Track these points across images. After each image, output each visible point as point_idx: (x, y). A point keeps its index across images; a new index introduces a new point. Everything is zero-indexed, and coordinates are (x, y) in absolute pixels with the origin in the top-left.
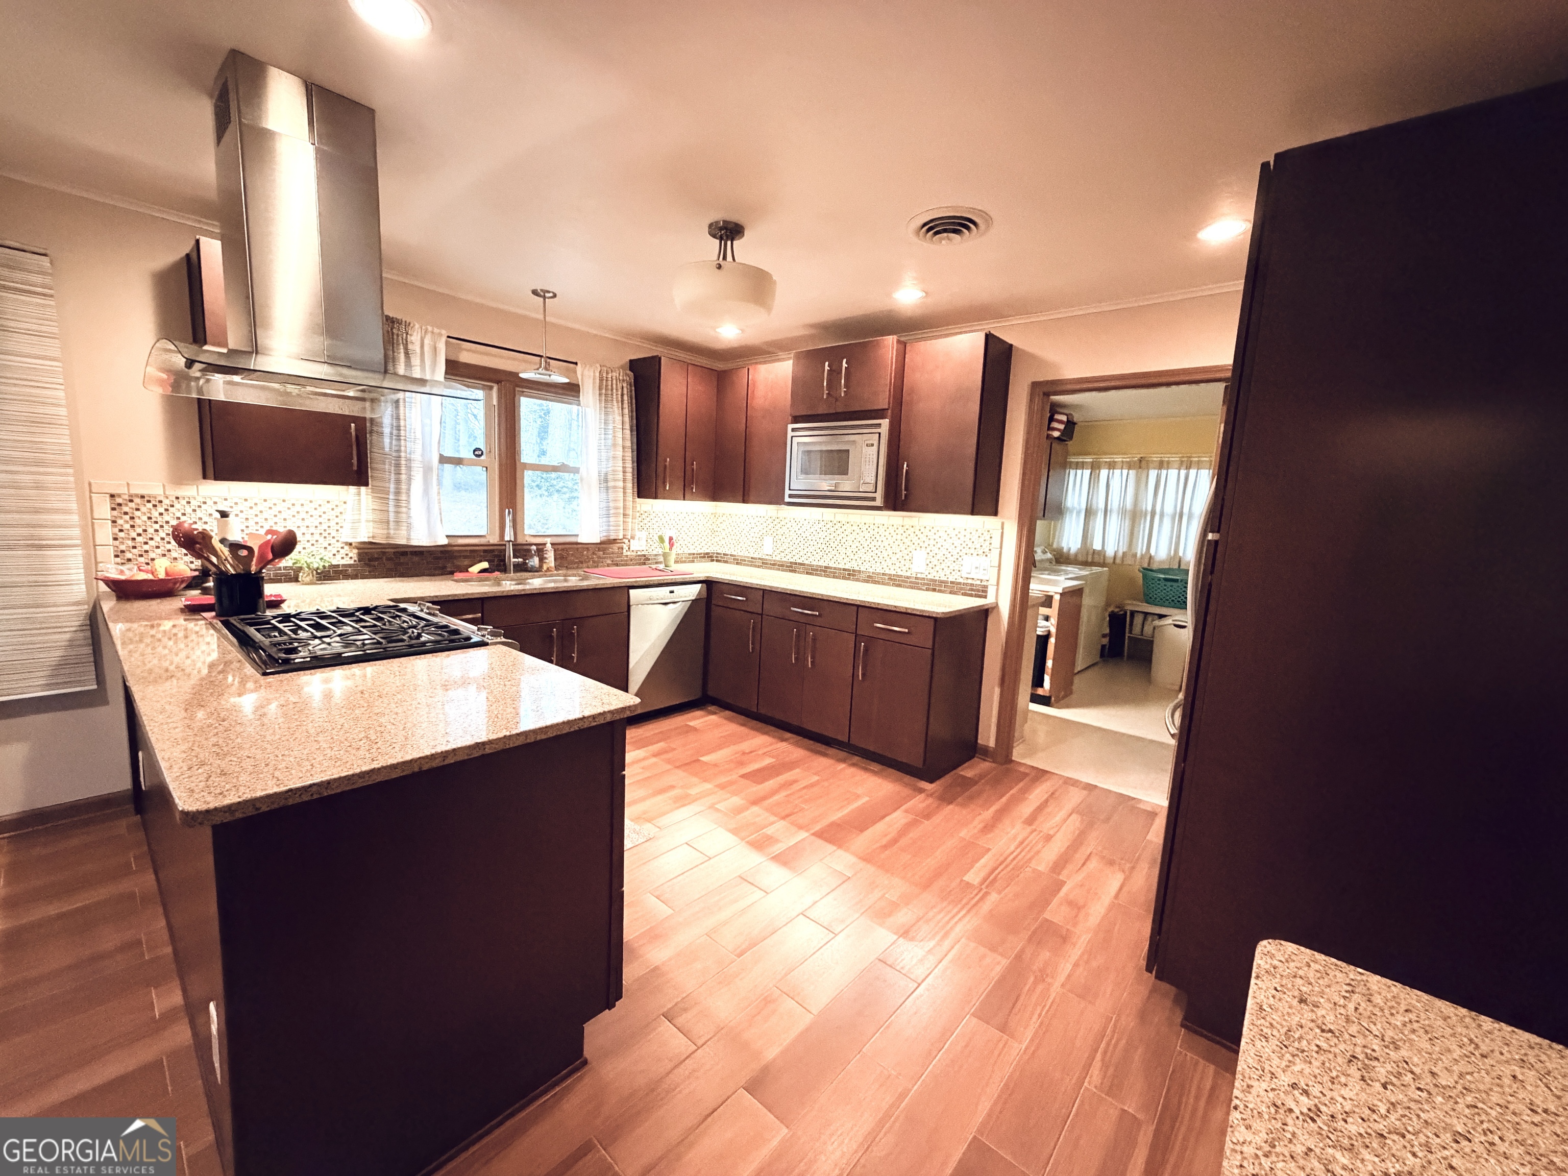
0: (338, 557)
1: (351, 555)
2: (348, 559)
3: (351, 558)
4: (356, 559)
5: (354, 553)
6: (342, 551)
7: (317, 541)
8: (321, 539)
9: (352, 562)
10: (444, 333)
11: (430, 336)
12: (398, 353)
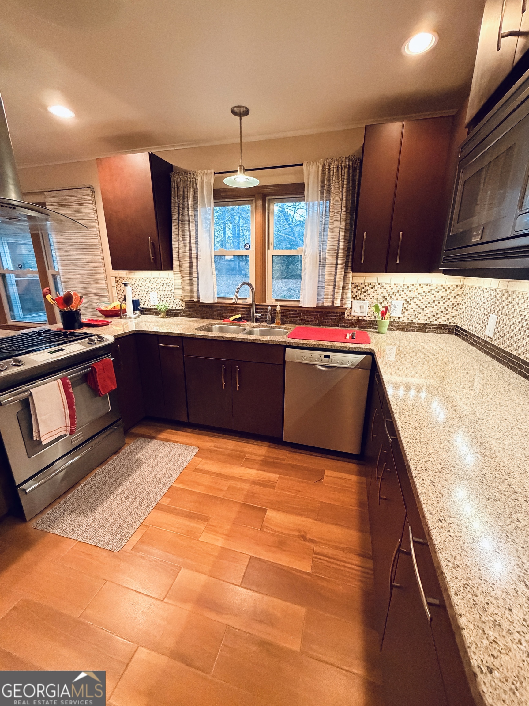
0: (178, 306)
1: (183, 305)
2: (182, 307)
6: (180, 303)
7: (171, 298)
9: (183, 309)
10: (213, 171)
11: (206, 176)
12: (190, 192)
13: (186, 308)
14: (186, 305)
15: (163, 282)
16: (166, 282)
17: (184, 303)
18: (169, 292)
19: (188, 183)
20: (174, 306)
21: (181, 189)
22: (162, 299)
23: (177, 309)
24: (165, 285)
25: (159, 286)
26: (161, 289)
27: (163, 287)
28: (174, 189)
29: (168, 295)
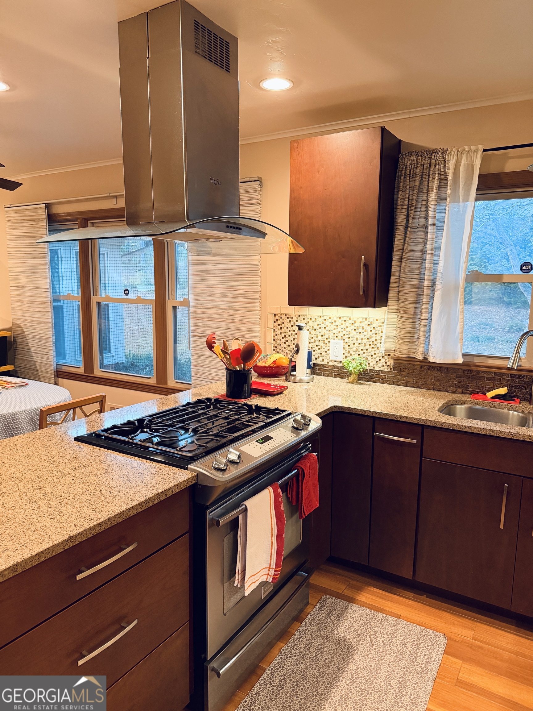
0: (380, 365)
1: (388, 364)
2: (386, 367)
3: (388, 366)
4: (392, 367)
5: (391, 362)
6: (383, 360)
7: (367, 350)
8: (370, 350)
9: (389, 370)
10: (481, 148)
11: (467, 156)
12: (433, 182)
13: (394, 369)
14: (394, 364)
15: (358, 324)
16: (363, 325)
17: (392, 361)
18: (365, 341)
19: (432, 167)
20: (372, 365)
21: (418, 178)
22: (351, 352)
23: (377, 368)
24: (360, 330)
25: (349, 330)
26: (351, 335)
27: (355, 333)
28: (405, 178)
29: (362, 346)
